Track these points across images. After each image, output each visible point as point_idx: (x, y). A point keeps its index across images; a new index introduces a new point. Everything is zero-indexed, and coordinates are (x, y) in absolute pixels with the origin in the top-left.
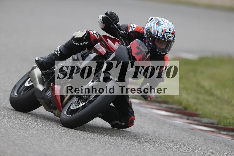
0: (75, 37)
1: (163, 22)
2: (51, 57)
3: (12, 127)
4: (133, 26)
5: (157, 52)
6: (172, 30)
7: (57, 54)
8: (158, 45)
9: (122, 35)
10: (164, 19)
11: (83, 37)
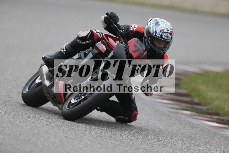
0: (79, 36)
1: (161, 23)
2: (57, 55)
3: (67, 137)
4: (134, 26)
5: (156, 51)
6: (170, 30)
7: (63, 52)
8: (157, 44)
9: (121, 34)
10: (162, 20)
11: (87, 36)
